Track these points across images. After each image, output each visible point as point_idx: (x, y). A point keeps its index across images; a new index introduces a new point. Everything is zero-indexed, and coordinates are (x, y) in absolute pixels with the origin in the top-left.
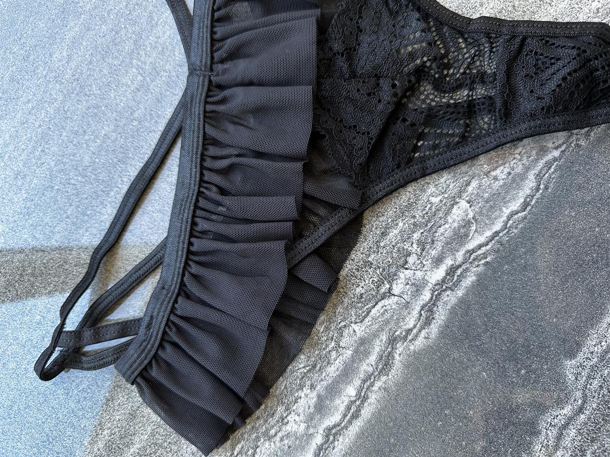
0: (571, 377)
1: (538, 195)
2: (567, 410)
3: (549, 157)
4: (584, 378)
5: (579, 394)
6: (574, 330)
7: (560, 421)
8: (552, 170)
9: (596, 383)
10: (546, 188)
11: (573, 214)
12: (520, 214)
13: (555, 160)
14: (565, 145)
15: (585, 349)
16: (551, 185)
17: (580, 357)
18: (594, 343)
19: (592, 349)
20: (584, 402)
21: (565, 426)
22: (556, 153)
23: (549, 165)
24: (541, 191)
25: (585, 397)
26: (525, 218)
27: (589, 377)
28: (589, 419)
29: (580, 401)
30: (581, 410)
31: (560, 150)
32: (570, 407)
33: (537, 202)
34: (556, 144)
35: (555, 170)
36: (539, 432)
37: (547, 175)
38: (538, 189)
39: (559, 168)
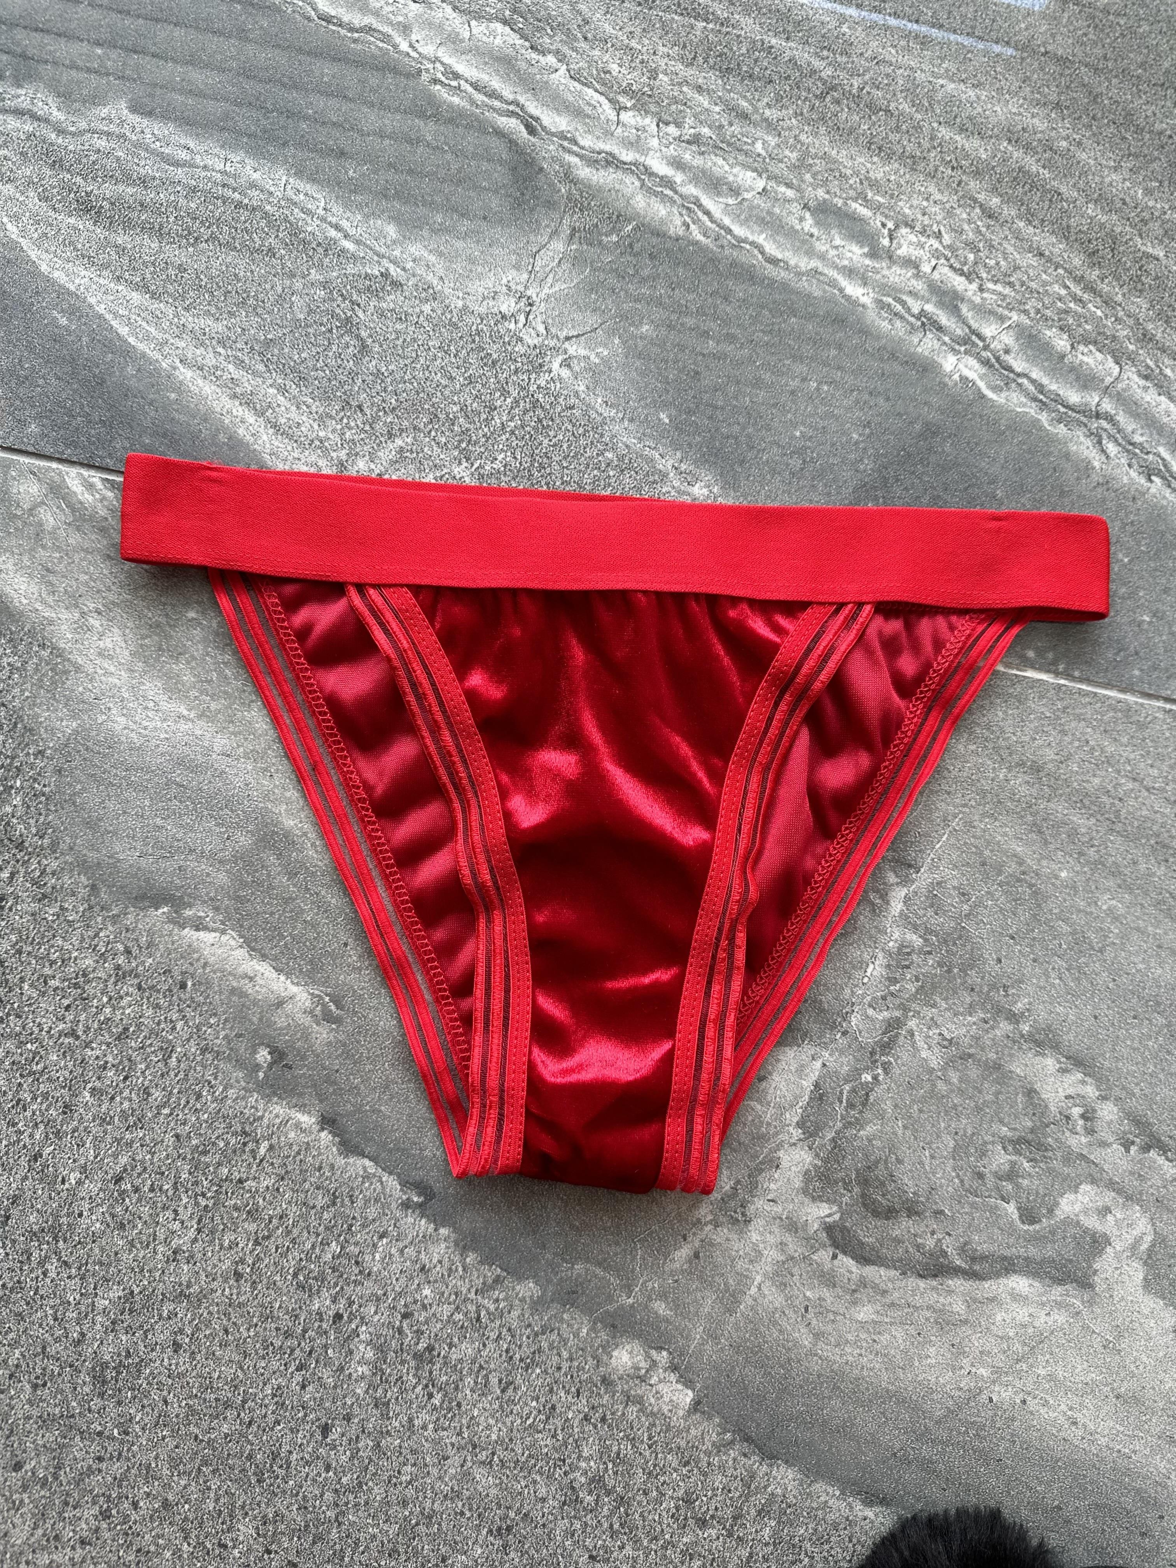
0: (104, 112)
1: (343, 32)
2: (58, 115)
3: (398, 39)
4: (106, 129)
5: (83, 125)
6: (169, 105)
7: (40, 109)
8: (381, 45)
9: (102, 143)
10: (355, 41)
11: (325, 79)
12: (313, 13)
13: (395, 46)
14: (417, 56)
15: (145, 122)
16: (360, 47)
17: (135, 119)
18: (156, 132)
19: (147, 131)
20: (73, 134)
21: (35, 117)
22: (404, 46)
23: (386, 39)
24: (349, 35)
25: (81, 133)
26: (309, 19)
27: (108, 134)
28: (51, 144)
29: (73, 129)
30: (61, 132)
31: (410, 50)
32: (63, 118)
33: (334, 32)
34: (416, 45)
35: (381, 49)
36: (19, 86)
37: (372, 39)
38: (352, 30)
39: (386, 53)
